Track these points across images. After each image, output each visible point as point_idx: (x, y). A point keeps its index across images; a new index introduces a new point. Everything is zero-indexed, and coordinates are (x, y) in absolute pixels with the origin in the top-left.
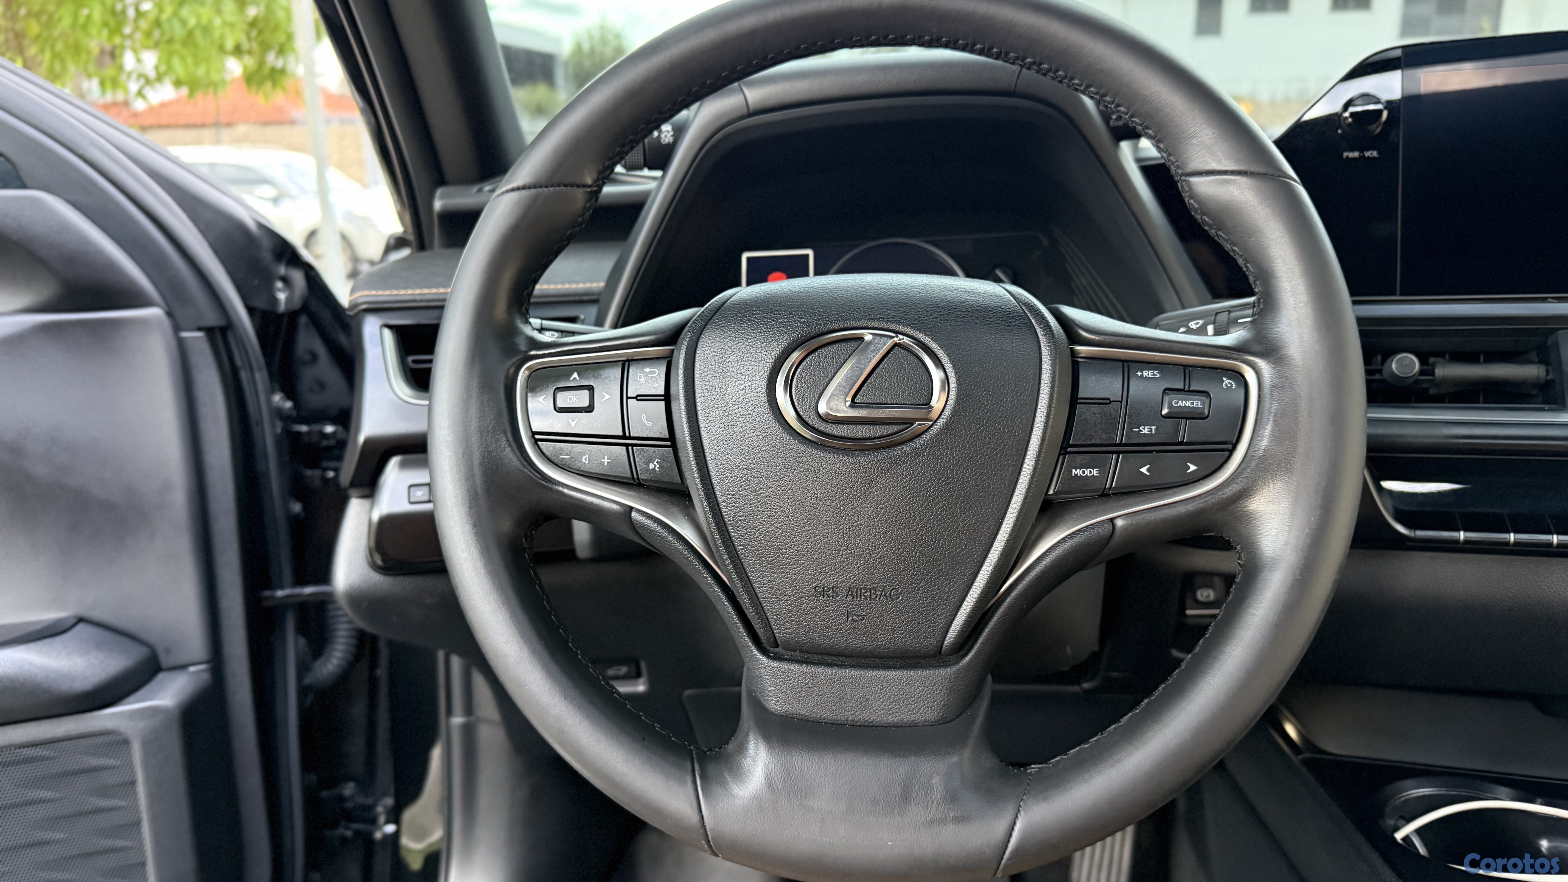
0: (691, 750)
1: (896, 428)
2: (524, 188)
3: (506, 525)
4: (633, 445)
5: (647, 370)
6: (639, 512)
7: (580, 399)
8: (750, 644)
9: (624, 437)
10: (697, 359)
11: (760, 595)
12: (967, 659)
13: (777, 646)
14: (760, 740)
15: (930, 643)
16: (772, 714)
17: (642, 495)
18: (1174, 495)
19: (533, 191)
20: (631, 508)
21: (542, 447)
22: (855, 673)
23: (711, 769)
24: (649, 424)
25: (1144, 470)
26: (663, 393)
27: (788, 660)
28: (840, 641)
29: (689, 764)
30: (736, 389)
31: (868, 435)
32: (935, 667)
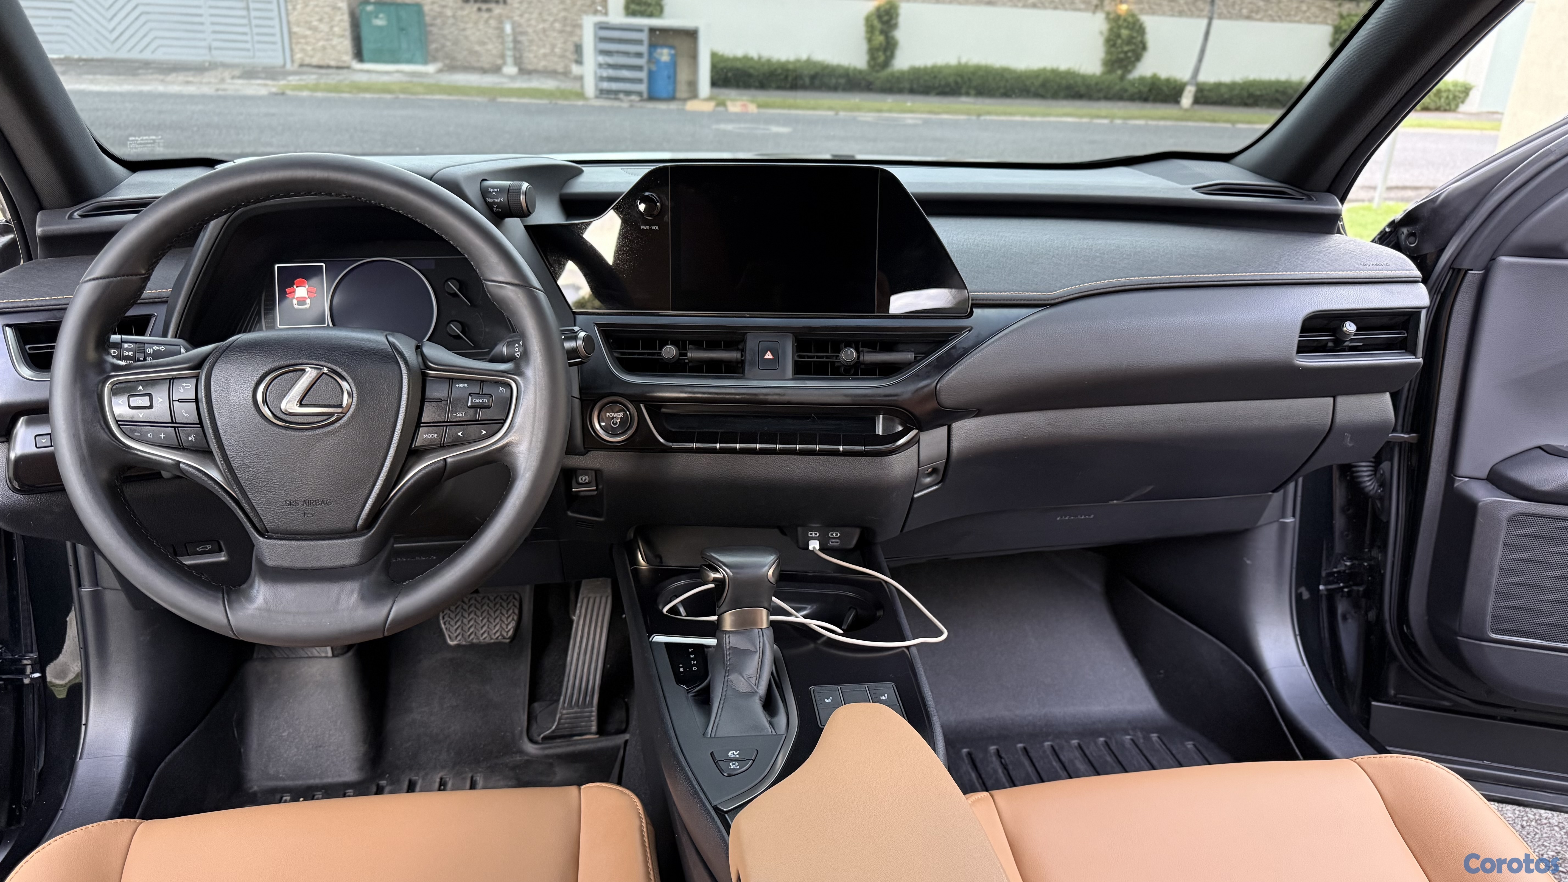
0: (223, 589)
1: (325, 417)
2: (101, 278)
3: (104, 474)
4: (178, 427)
5: (184, 385)
6: (184, 463)
7: (144, 401)
8: (254, 532)
9: (172, 423)
10: (212, 380)
11: (256, 506)
12: (373, 531)
13: (268, 532)
14: (261, 580)
15: (349, 525)
16: (268, 567)
17: (186, 454)
18: (475, 446)
19: (107, 280)
20: (180, 462)
21: (123, 429)
22: (312, 543)
23: (233, 597)
24: (187, 415)
25: (460, 434)
26: (194, 398)
27: (275, 539)
28: (301, 527)
29: (221, 595)
30: (235, 398)
31: (310, 421)
32: (355, 537)
